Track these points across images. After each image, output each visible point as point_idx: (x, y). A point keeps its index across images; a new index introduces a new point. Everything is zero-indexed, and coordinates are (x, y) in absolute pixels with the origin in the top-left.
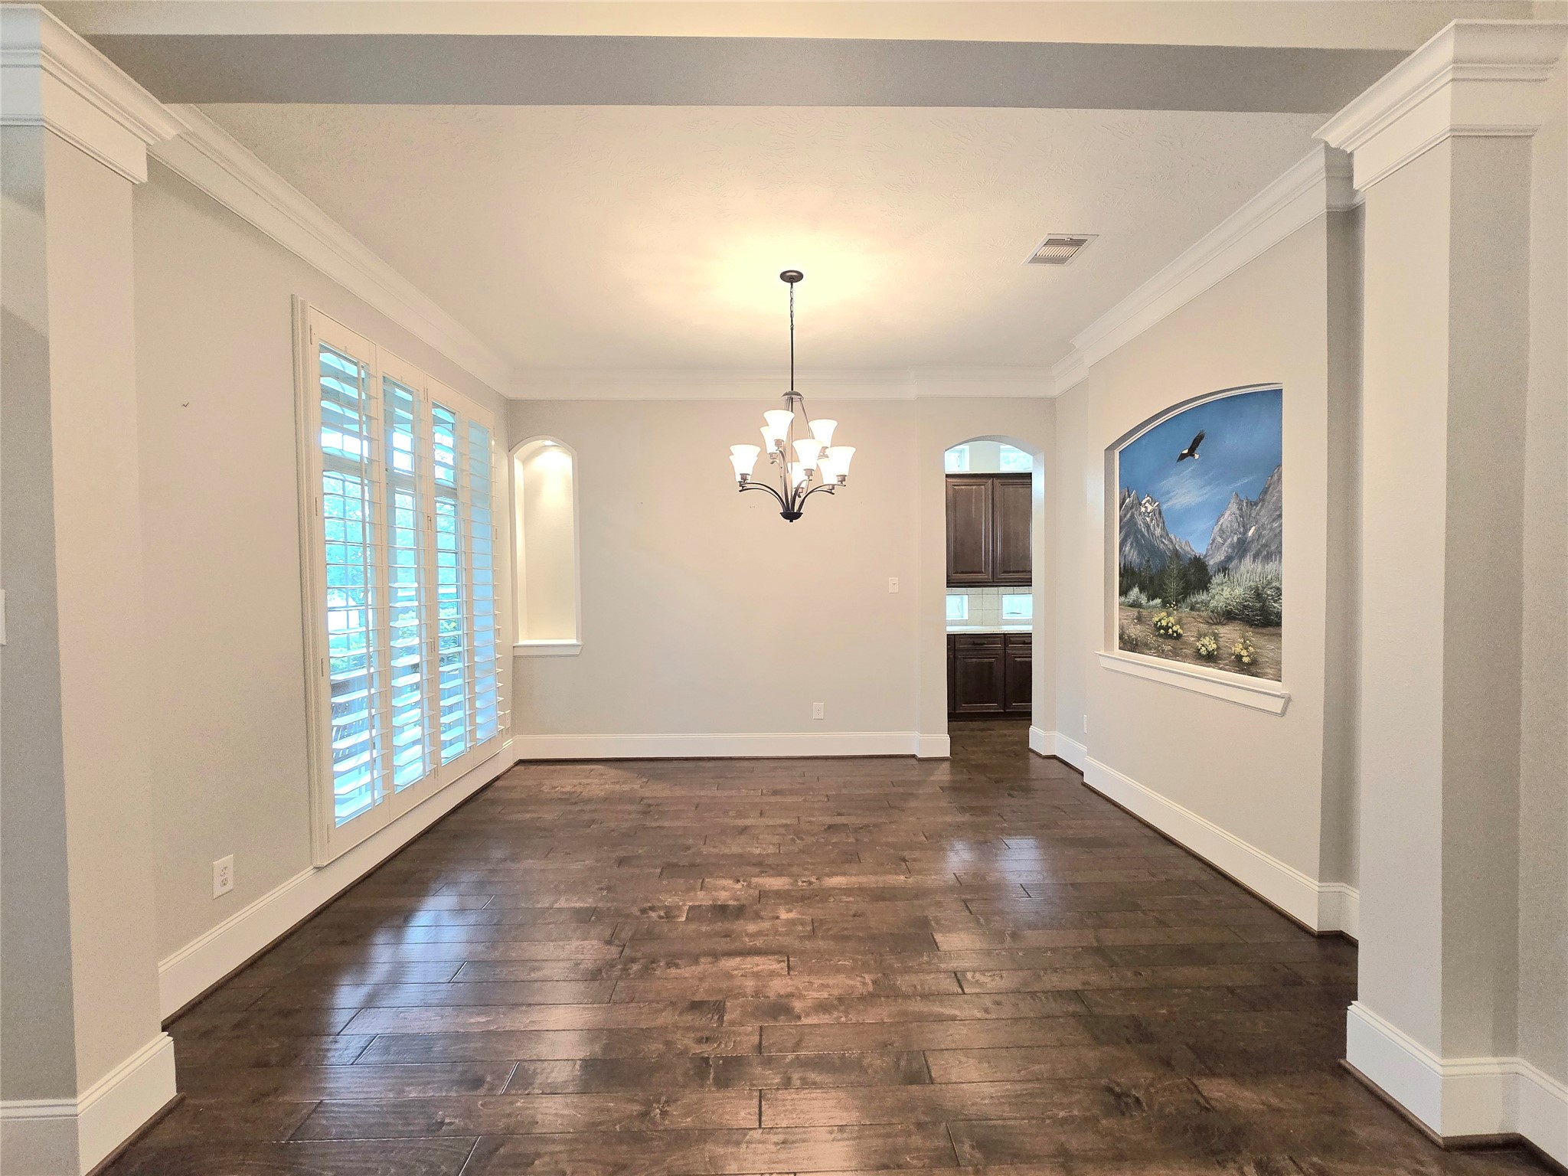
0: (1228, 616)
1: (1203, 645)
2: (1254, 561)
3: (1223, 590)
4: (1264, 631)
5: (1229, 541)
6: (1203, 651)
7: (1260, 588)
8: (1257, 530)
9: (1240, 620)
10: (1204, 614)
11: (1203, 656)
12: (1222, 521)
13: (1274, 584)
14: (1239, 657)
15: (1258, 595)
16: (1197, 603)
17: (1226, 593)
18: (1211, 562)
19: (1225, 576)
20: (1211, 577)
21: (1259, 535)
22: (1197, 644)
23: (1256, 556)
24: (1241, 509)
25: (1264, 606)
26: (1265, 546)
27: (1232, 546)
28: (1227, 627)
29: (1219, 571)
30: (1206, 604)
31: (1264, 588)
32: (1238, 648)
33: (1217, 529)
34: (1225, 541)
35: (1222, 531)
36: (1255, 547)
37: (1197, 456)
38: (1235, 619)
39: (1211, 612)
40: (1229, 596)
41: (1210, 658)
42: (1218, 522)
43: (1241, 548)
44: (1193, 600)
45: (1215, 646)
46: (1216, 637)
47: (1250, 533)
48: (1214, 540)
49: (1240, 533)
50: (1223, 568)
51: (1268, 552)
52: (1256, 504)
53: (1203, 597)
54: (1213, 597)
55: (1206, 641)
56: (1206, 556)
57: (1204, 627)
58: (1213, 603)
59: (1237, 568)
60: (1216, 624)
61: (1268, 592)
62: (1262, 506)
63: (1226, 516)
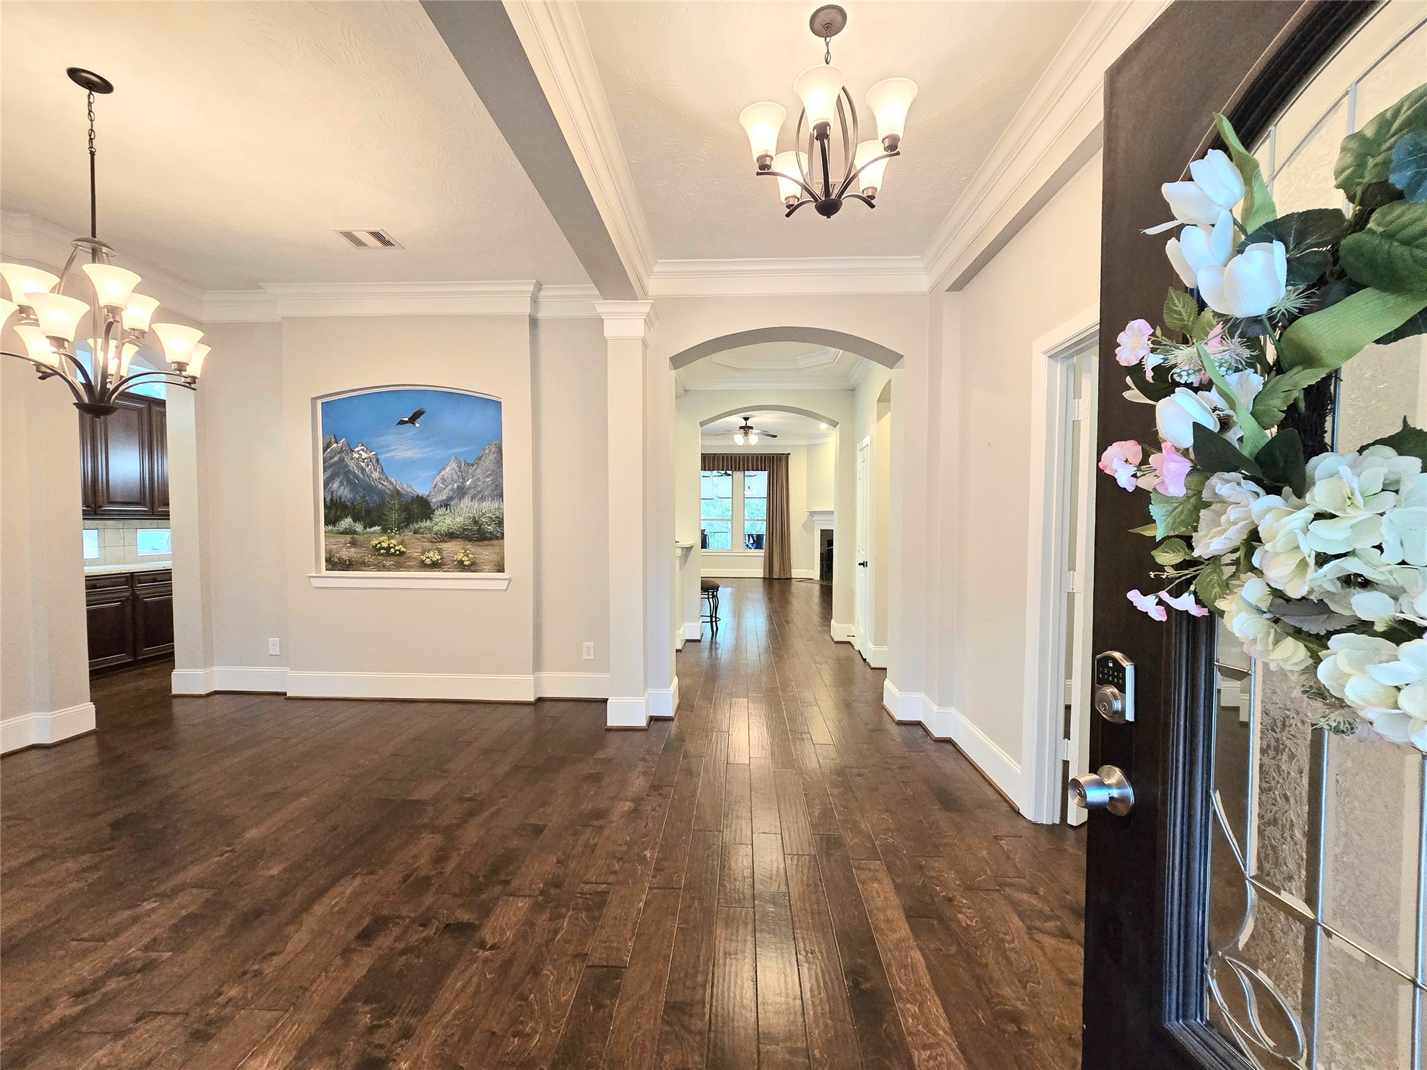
0: (451, 536)
1: (428, 558)
2: (472, 501)
3: (445, 519)
4: (481, 543)
5: (450, 487)
6: (428, 561)
7: (477, 518)
8: (473, 482)
9: (461, 538)
10: (429, 535)
11: (428, 565)
12: (443, 473)
13: (487, 515)
14: (461, 562)
15: (475, 522)
16: (420, 528)
17: (448, 520)
18: (434, 500)
19: (446, 510)
20: (434, 510)
21: (475, 485)
22: (422, 557)
23: (473, 498)
24: (460, 467)
25: (480, 528)
26: (481, 491)
27: (452, 490)
28: (449, 544)
29: (442, 506)
30: (430, 529)
31: (479, 517)
32: (460, 556)
33: (438, 478)
34: (446, 487)
35: (443, 480)
36: (472, 492)
37: (417, 425)
38: (457, 538)
39: (436, 534)
40: (450, 523)
41: (435, 566)
42: (440, 473)
43: (461, 492)
44: (416, 527)
45: (439, 557)
46: (440, 551)
47: (468, 483)
48: (436, 485)
49: (460, 482)
50: (446, 504)
51: (482, 496)
52: (472, 465)
53: (428, 523)
54: (437, 524)
55: (431, 554)
56: (428, 496)
57: (428, 545)
58: (436, 528)
59: (456, 505)
60: (439, 542)
61: (483, 520)
62: (477, 467)
63: (447, 470)
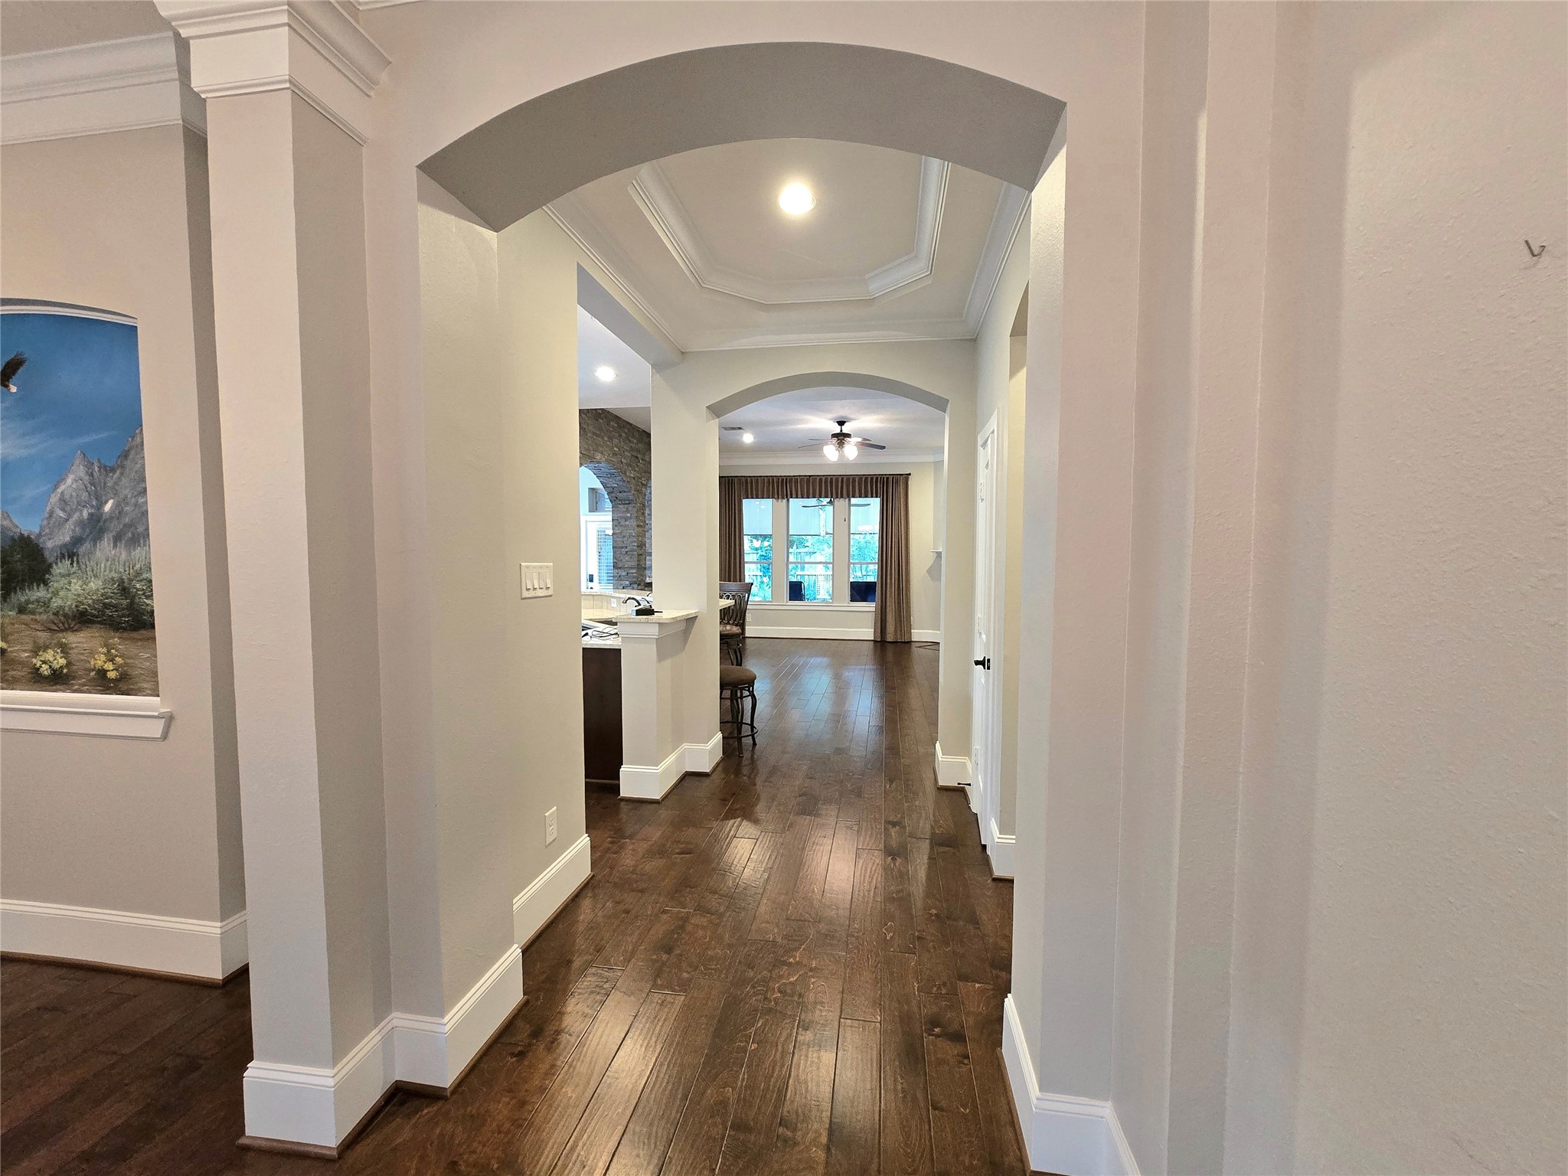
0: (82, 618)
1: (44, 662)
2: (115, 546)
3: (70, 583)
4: (135, 635)
5: (76, 516)
6: (45, 670)
7: (126, 581)
8: (117, 505)
9: (100, 623)
10: (44, 617)
11: (46, 678)
12: (62, 487)
13: (145, 576)
14: (102, 673)
15: (124, 590)
16: (28, 602)
17: (76, 586)
18: (51, 544)
19: (72, 564)
20: (50, 566)
21: (119, 513)
22: (34, 661)
23: (117, 539)
24: (92, 475)
25: (132, 603)
26: (128, 526)
27: (81, 523)
28: (81, 634)
29: (63, 556)
30: (46, 604)
31: (131, 580)
32: (100, 661)
33: (54, 499)
34: (70, 516)
35: (63, 501)
36: (115, 527)
37: (13, 389)
38: (92, 622)
39: (54, 614)
40: (81, 592)
41: (58, 679)
42: (56, 487)
43: (96, 527)
44: (23, 599)
45: (63, 662)
46: (65, 649)
47: (108, 507)
48: (51, 514)
49: (92, 506)
50: (70, 553)
51: (133, 535)
52: (113, 470)
53: (40, 593)
54: (56, 594)
55: (49, 655)
56: (40, 535)
57: (43, 636)
58: (56, 603)
59: (90, 553)
60: (62, 631)
61: (138, 586)
62: (122, 474)
63: (69, 481)
